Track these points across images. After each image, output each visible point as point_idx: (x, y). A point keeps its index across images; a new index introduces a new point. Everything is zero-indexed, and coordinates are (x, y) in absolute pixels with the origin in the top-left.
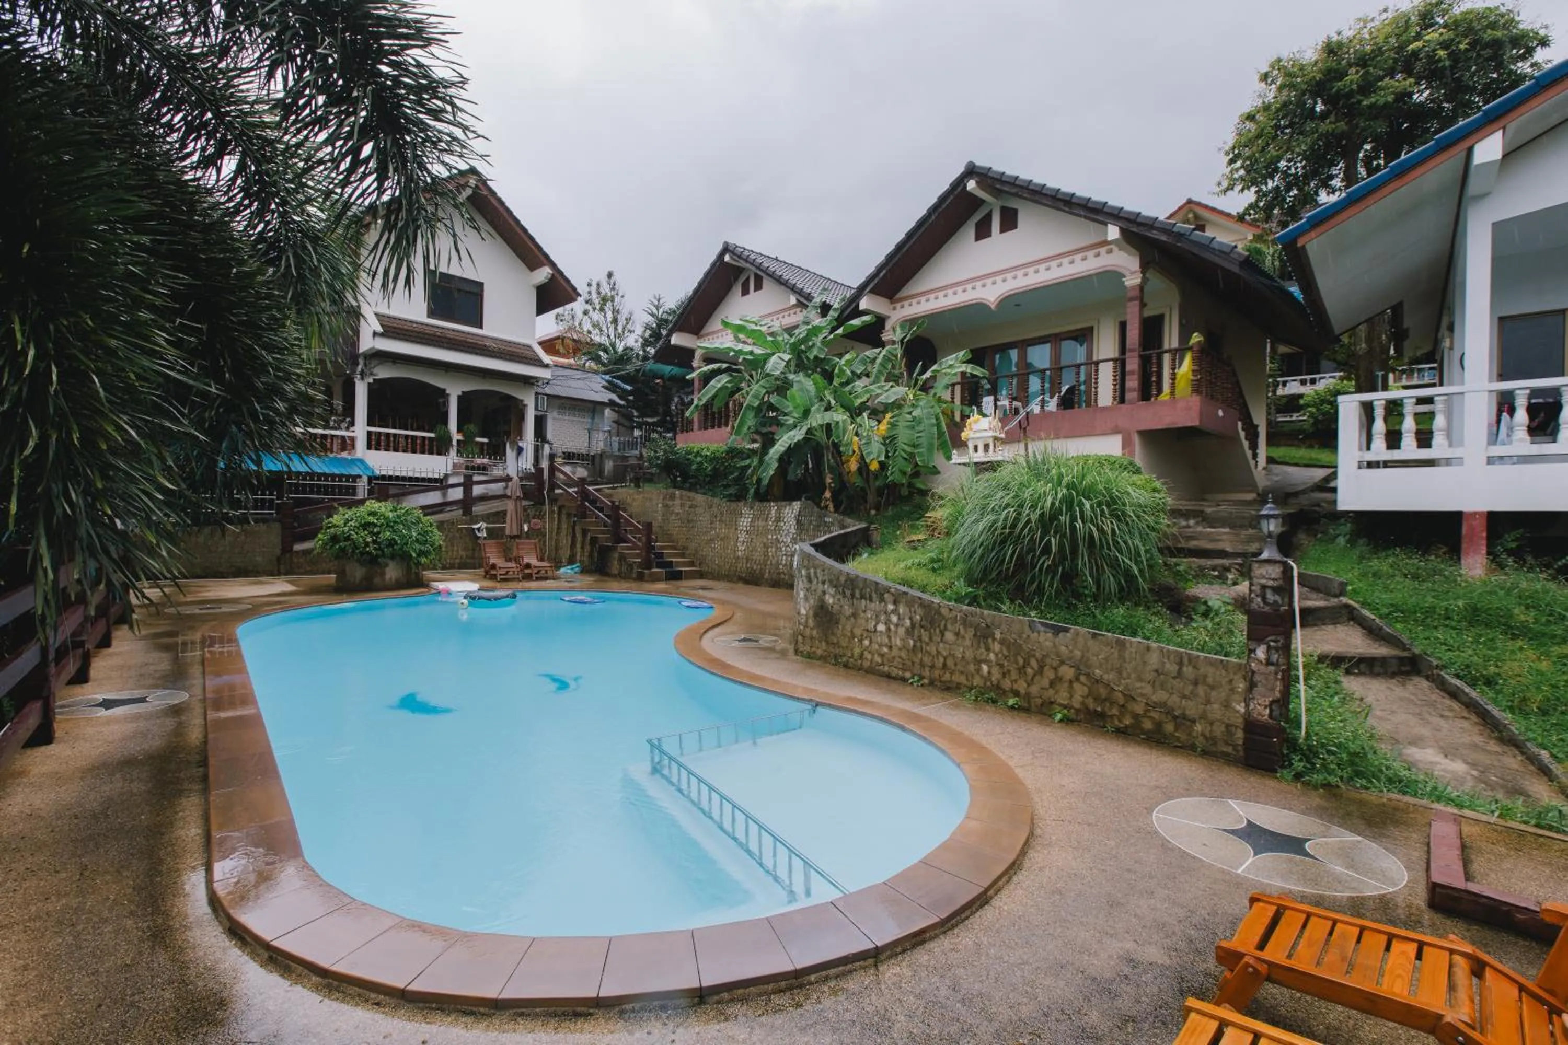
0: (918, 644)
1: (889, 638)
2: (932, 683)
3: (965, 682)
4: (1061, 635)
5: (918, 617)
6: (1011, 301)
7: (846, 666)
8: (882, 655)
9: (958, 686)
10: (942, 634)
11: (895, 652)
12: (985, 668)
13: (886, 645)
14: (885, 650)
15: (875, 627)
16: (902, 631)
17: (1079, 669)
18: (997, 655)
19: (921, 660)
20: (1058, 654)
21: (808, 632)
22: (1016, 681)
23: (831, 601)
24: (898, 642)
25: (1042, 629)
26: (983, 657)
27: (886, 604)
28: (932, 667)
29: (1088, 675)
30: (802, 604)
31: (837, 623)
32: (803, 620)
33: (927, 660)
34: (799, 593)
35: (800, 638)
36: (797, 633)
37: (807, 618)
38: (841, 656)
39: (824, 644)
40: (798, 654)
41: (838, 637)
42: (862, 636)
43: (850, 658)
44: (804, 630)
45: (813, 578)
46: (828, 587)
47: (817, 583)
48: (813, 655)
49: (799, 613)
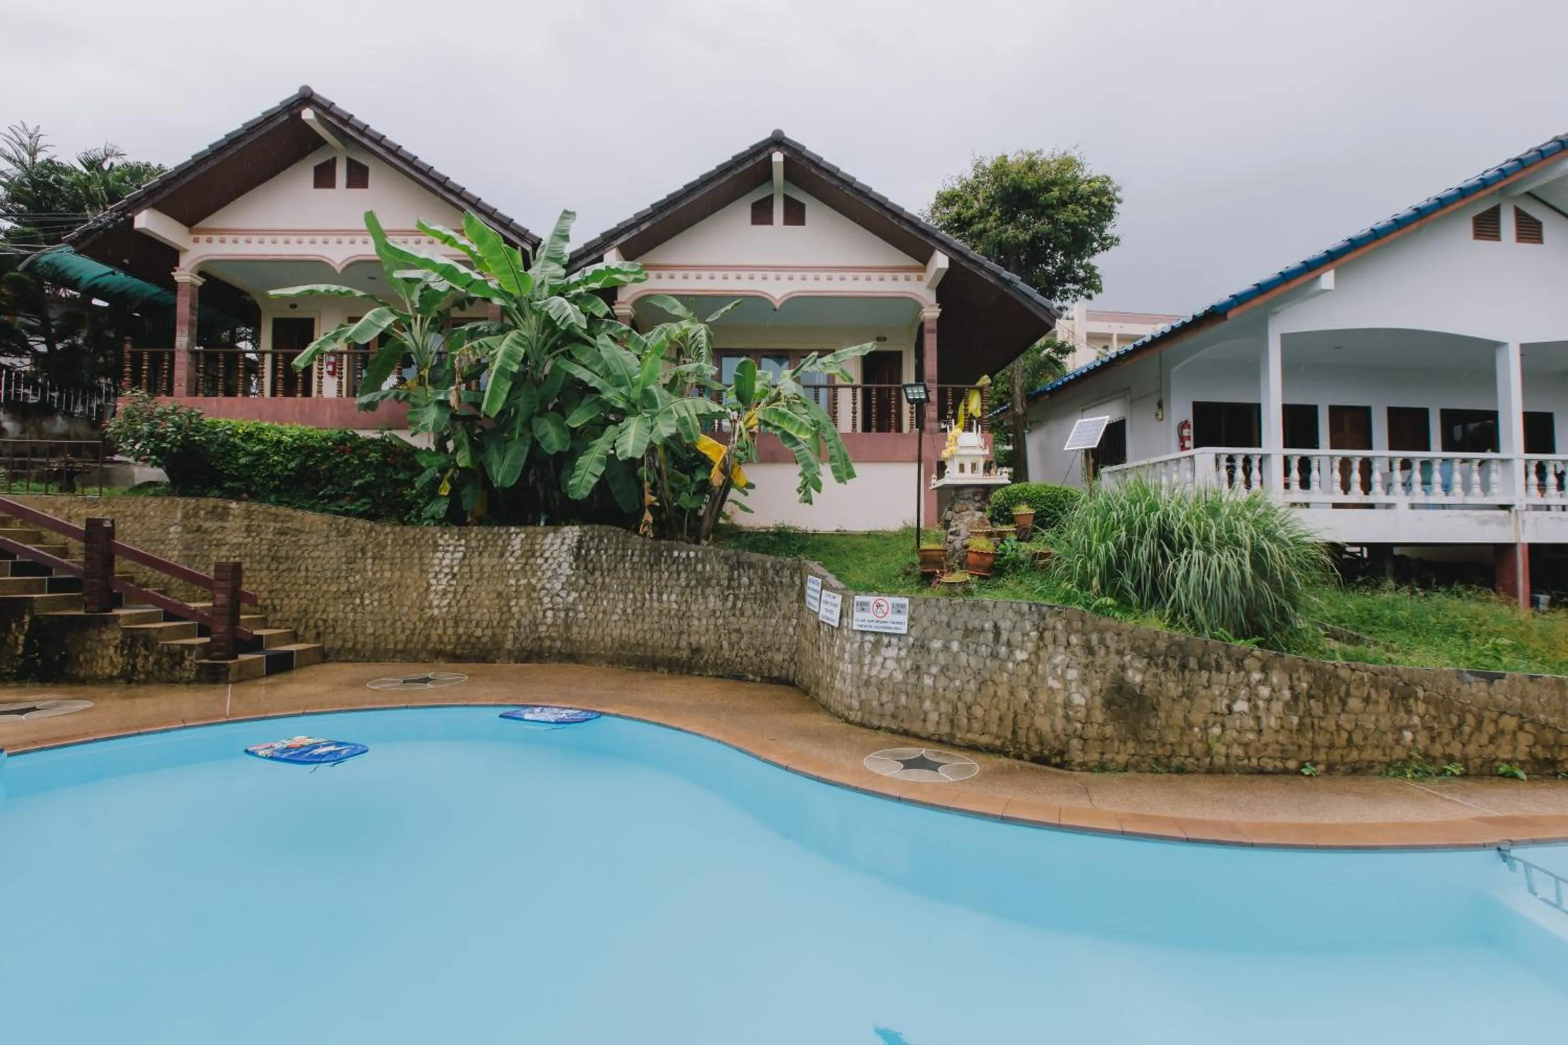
0: (1308, 721)
1: (1258, 718)
2: (1330, 769)
3: (1381, 758)
4: (1496, 682)
5: (1305, 685)
6: (796, 302)
7: (1181, 770)
8: (1246, 745)
9: (1371, 764)
10: (1344, 702)
11: (1268, 737)
12: (1408, 735)
13: (1251, 730)
14: (1251, 736)
15: (1229, 707)
16: (1277, 707)
17: (1521, 717)
18: (1422, 718)
19: (1313, 741)
20: (1496, 705)
21: (1092, 731)
22: (1448, 744)
23: (1138, 678)
24: (1273, 722)
25: (1472, 679)
26: (1404, 723)
27: (1248, 673)
28: (1331, 746)
29: (1532, 721)
30: (1073, 690)
31: (1155, 709)
32: (1079, 714)
33: (1322, 739)
34: (1059, 672)
35: (1075, 743)
36: (1066, 735)
37: (1089, 709)
38: (1169, 757)
39: (1131, 744)
40: (1074, 768)
41: (1159, 731)
42: (1206, 722)
43: (1186, 757)
44: (1083, 728)
45: (1096, 648)
46: (1133, 658)
47: (1107, 654)
48: (1111, 766)
49: (1067, 704)
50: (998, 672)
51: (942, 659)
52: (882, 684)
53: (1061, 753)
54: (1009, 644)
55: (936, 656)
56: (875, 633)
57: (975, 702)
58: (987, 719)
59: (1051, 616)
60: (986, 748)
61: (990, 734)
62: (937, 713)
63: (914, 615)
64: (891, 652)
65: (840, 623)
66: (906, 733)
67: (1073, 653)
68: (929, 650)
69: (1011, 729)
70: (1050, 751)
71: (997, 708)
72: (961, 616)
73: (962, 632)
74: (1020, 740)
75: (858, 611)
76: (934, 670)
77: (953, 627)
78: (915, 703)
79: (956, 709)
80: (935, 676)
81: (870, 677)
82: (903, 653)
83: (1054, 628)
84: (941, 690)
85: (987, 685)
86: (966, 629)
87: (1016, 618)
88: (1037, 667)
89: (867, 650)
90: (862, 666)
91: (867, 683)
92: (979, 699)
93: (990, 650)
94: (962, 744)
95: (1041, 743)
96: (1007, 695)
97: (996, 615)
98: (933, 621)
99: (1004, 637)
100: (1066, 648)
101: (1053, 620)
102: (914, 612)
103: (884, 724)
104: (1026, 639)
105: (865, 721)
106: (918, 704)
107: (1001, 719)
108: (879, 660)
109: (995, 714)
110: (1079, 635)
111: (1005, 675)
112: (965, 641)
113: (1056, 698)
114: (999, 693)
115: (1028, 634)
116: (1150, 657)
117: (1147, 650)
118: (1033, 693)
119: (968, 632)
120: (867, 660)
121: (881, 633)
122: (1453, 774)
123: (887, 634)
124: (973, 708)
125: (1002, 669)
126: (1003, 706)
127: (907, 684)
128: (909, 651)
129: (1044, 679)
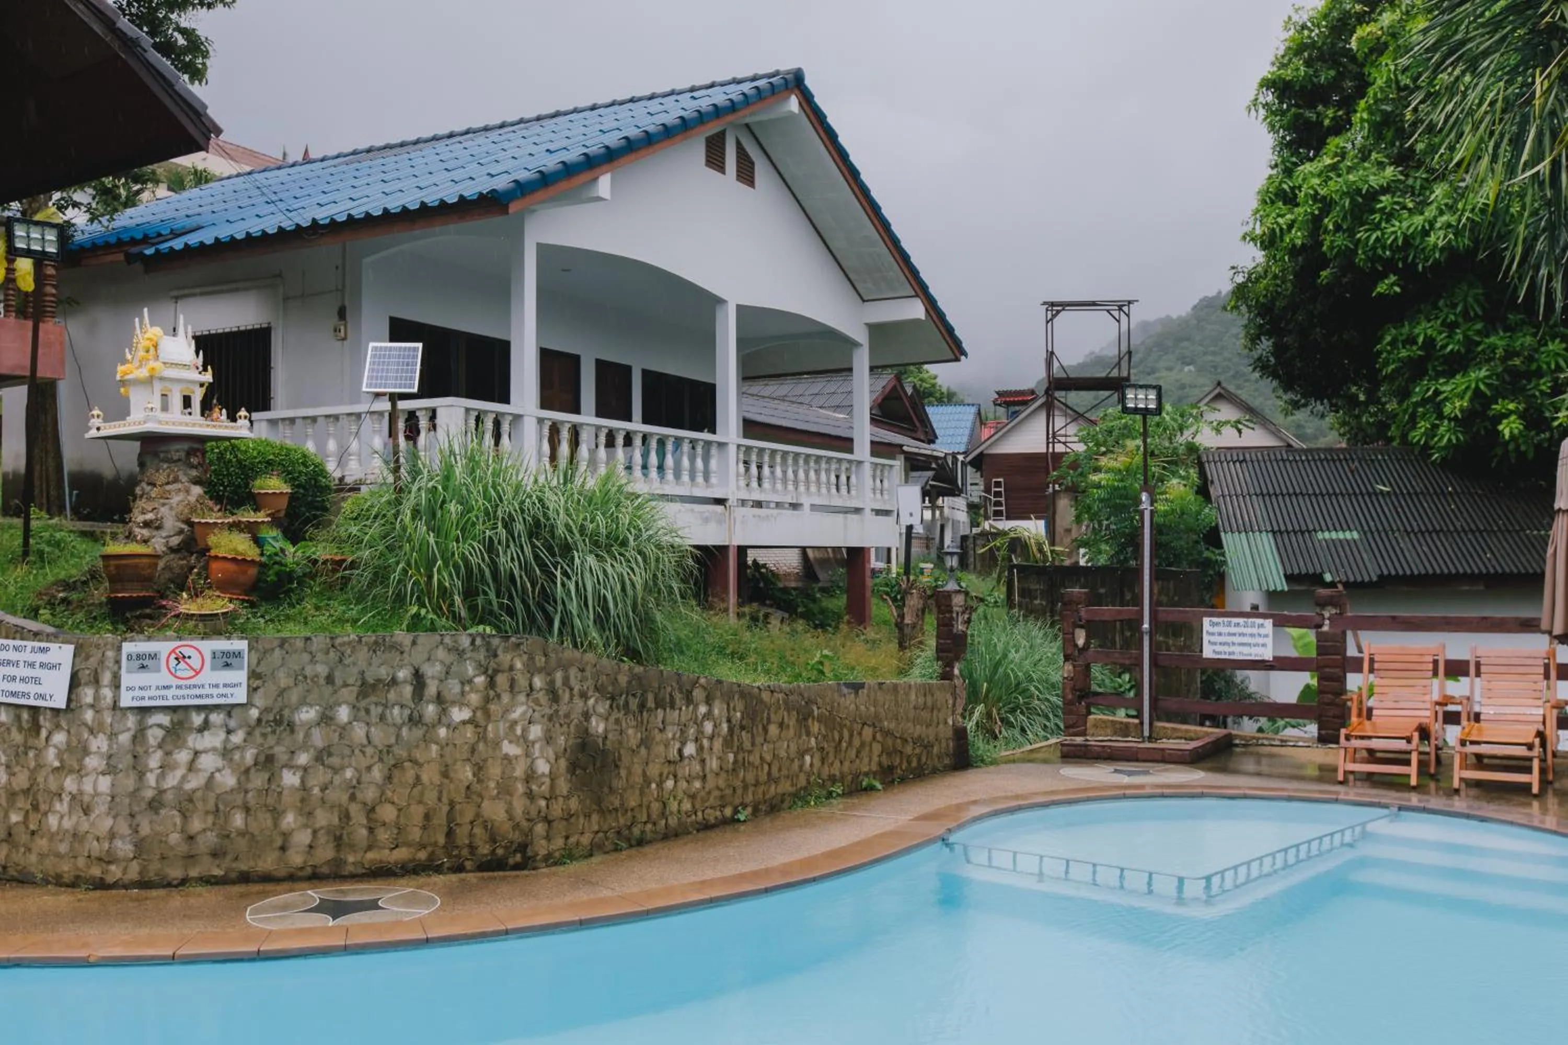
0: (740, 757)
1: (703, 761)
2: (756, 810)
3: (790, 789)
4: (861, 693)
5: (739, 714)
7: (640, 842)
8: (693, 797)
9: (783, 798)
10: (766, 730)
11: (711, 782)
12: (808, 759)
13: (698, 777)
14: (697, 784)
15: (680, 751)
16: (718, 744)
17: (875, 726)
18: (816, 738)
19: (743, 781)
20: (860, 717)
21: (557, 809)
22: (832, 764)
23: (601, 728)
24: (714, 764)
25: (844, 690)
26: (805, 746)
27: (696, 706)
28: (757, 783)
30: (537, 754)
31: (617, 767)
32: (543, 787)
33: (750, 778)
34: (519, 731)
35: (540, 828)
36: (528, 820)
37: (553, 777)
38: (629, 828)
39: (595, 817)
40: (538, 864)
41: (621, 795)
42: (661, 775)
43: (645, 823)
44: (548, 807)
45: (560, 692)
46: (596, 702)
47: (572, 696)
48: (575, 852)
49: (530, 776)
50: (422, 745)
51: (318, 738)
52: (191, 800)
53: (523, 848)
54: (439, 699)
55: (307, 735)
56: (174, 709)
57: (382, 799)
58: (402, 821)
59: (506, 650)
60: (402, 868)
61: (408, 844)
62: (309, 831)
63: (258, 670)
64: (213, 739)
65: (69, 700)
66: (245, 878)
67: (537, 702)
68: (291, 727)
69: (445, 829)
70: (506, 848)
71: (420, 802)
72: (354, 664)
73: (355, 689)
74: (459, 842)
75: (129, 671)
76: (303, 759)
77: (339, 682)
78: (266, 820)
79: (346, 816)
80: (305, 769)
81: (162, 792)
82: (237, 738)
83: (511, 668)
84: (316, 791)
85: (403, 768)
86: (364, 683)
87: (452, 657)
88: (486, 728)
89: (152, 741)
90: (141, 775)
91: (155, 805)
92: (389, 794)
93: (407, 712)
94: (360, 871)
95: (493, 840)
96: (437, 779)
97: (418, 656)
98: (299, 677)
99: (432, 689)
100: (528, 695)
101: (509, 657)
102: (259, 663)
103: (194, 873)
104: (467, 688)
105: (151, 876)
106: (269, 822)
107: (427, 817)
108: (183, 757)
109: (417, 812)
110: (543, 675)
111: (434, 747)
112: (363, 704)
113: (514, 769)
114: (425, 778)
115: (470, 681)
116: (613, 699)
117: (610, 689)
118: (480, 768)
119: (367, 688)
120: (154, 761)
121: (186, 708)
122: (838, 795)
123: (199, 708)
124: (378, 809)
125: (427, 740)
126: (431, 797)
127: (246, 792)
128: (249, 734)
129: (497, 744)
